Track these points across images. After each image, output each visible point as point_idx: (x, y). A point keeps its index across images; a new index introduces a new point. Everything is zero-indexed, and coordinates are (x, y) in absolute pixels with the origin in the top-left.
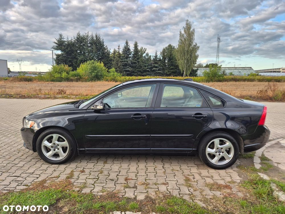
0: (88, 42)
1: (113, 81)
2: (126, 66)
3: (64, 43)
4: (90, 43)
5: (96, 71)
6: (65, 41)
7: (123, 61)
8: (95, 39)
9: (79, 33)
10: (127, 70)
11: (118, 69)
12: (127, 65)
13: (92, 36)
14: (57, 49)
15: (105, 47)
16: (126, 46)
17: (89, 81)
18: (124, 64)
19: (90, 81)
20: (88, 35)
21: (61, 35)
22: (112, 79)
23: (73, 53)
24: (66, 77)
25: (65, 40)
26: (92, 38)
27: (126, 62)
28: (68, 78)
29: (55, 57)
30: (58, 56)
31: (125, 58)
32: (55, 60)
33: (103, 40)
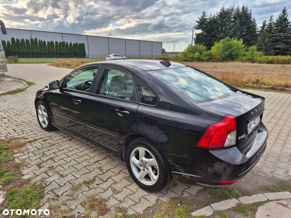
0: (232, 17)
1: (249, 62)
2: (277, 43)
3: (205, 21)
4: (233, 18)
5: (230, 50)
6: (207, 19)
7: (273, 36)
8: (241, 11)
9: (223, 8)
10: (277, 47)
11: (263, 46)
12: (279, 41)
13: (238, 9)
14: (198, 28)
15: (251, 19)
16: (282, 15)
17: (220, 61)
18: (274, 40)
19: (222, 62)
20: (233, 9)
21: (204, 13)
22: (249, 59)
23: (213, 31)
24: (198, 57)
25: (207, 17)
26: (238, 11)
27: (278, 37)
28: (199, 58)
29: (195, 37)
30: (198, 35)
31: (278, 32)
32: (195, 40)
33: (251, 12)
